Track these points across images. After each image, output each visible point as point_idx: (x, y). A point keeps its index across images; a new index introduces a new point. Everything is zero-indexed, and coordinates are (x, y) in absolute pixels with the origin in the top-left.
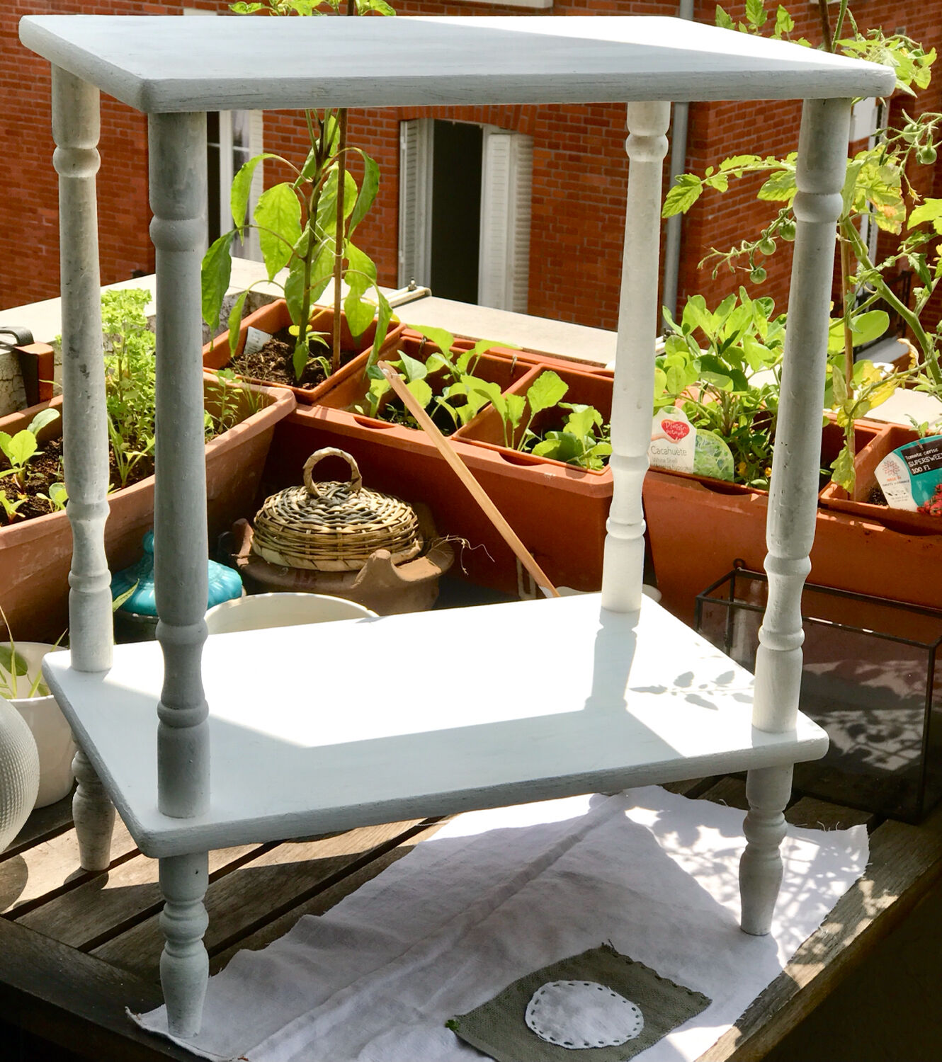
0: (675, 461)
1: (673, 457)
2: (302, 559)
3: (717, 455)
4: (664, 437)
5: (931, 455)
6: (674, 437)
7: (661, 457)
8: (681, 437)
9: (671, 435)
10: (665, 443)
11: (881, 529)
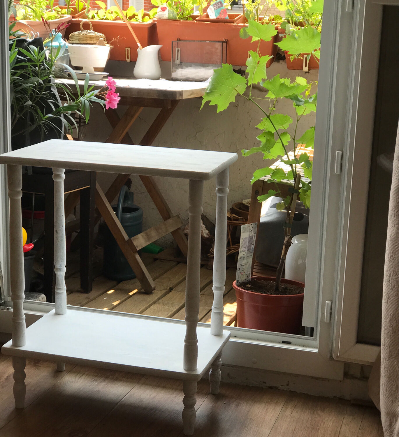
0: (163, 17)
1: (163, 16)
2: (83, 41)
3: (173, 14)
4: (161, 11)
5: (218, 5)
6: (163, 11)
7: (160, 16)
8: (165, 10)
9: (163, 10)
10: (161, 13)
11: (209, 23)
